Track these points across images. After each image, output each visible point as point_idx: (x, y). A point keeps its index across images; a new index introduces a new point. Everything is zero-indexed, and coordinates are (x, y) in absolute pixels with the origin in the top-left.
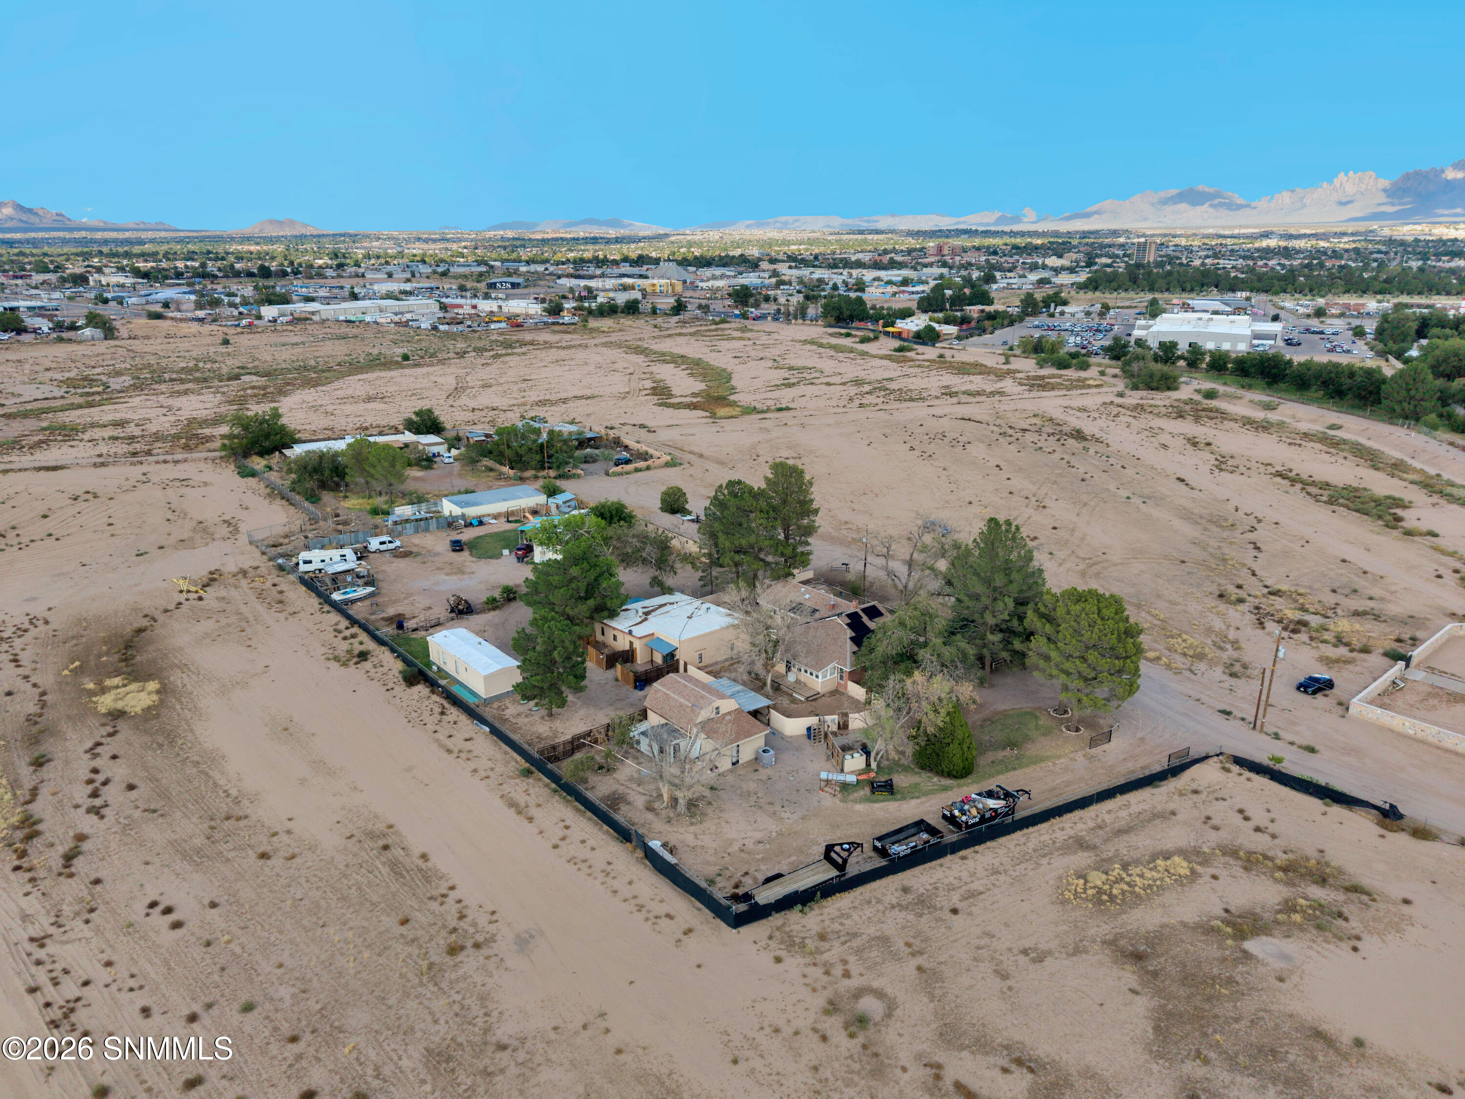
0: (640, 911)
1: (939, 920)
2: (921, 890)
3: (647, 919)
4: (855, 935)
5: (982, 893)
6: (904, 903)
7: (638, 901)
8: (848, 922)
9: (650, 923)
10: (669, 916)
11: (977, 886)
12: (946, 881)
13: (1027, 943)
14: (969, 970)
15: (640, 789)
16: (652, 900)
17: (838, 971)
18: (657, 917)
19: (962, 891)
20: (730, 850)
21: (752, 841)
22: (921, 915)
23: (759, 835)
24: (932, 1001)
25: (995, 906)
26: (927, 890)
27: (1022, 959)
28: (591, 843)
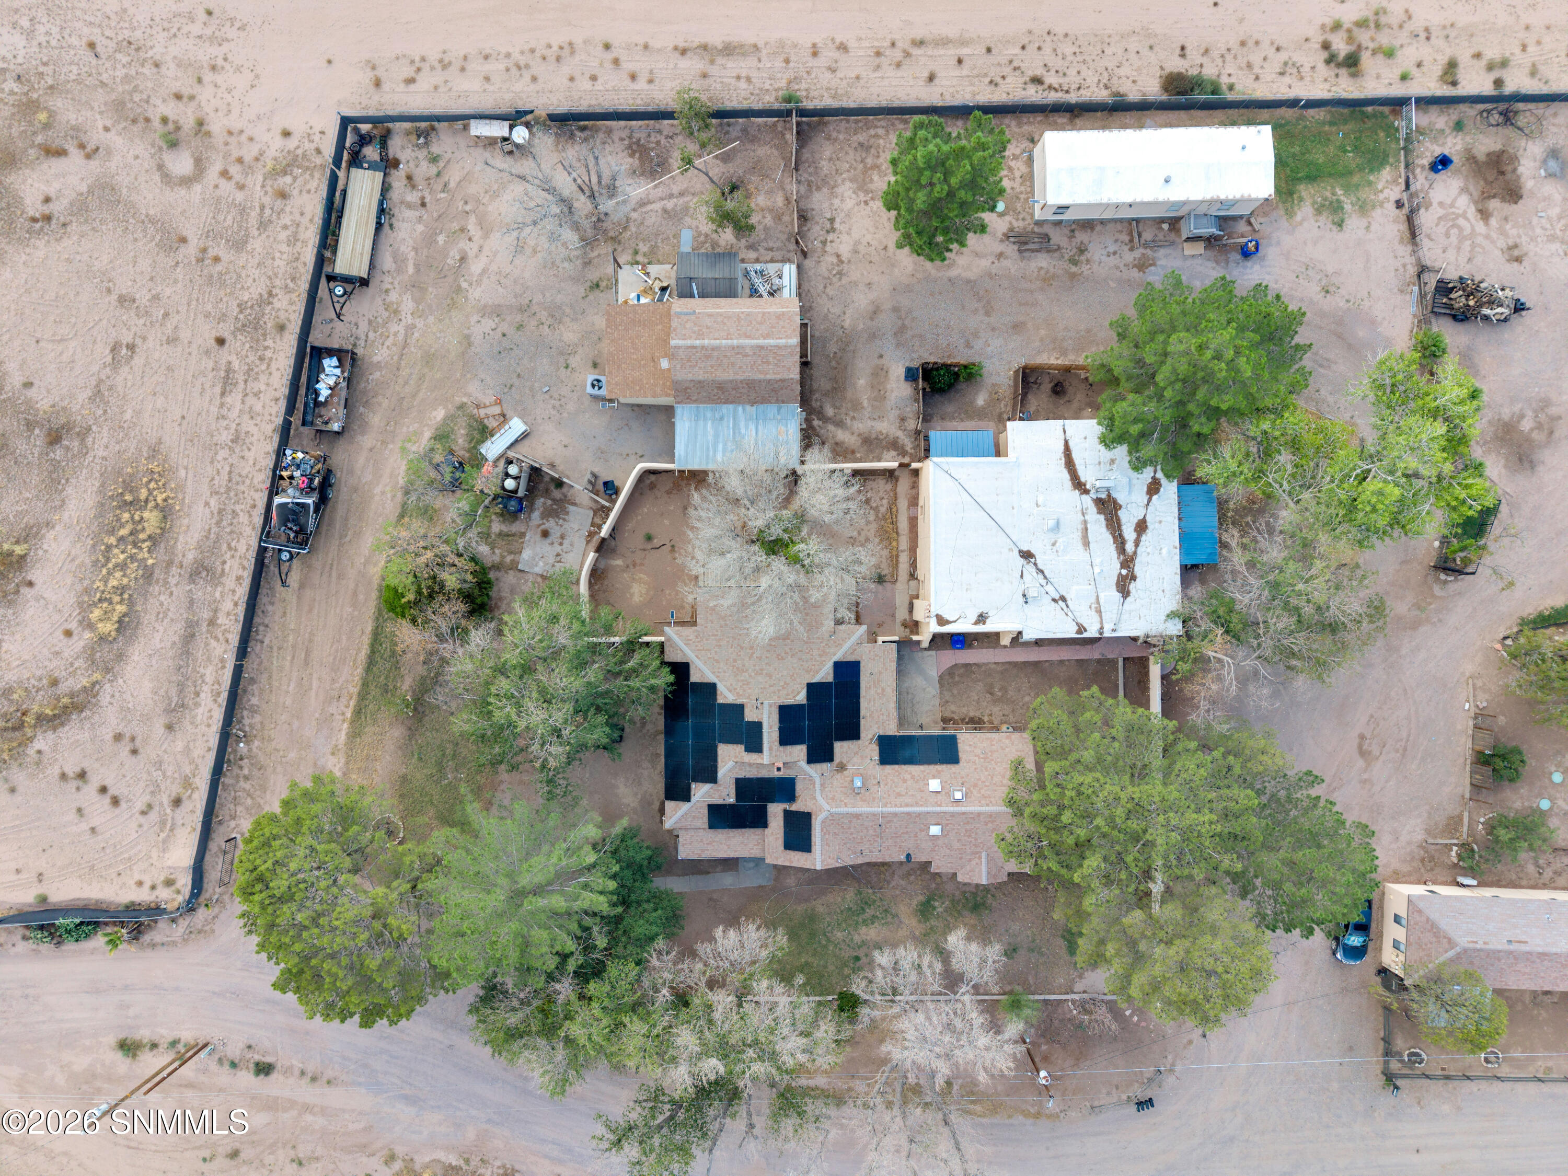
0: (441, 61)
1: (223, 318)
2: (269, 343)
3: (423, 59)
4: (263, 225)
5: (223, 394)
6: (268, 309)
7: (454, 69)
8: (283, 235)
9: (417, 59)
10: (410, 81)
11: (234, 399)
12: (263, 378)
13: (138, 361)
14: (152, 279)
15: (657, 206)
16: (446, 82)
17: (234, 170)
18: (419, 70)
19: (241, 378)
20: (472, 219)
21: (471, 254)
22: (241, 307)
23: (476, 267)
24: (147, 215)
25: (198, 384)
26: (266, 348)
27: (127, 338)
28: (586, 85)
